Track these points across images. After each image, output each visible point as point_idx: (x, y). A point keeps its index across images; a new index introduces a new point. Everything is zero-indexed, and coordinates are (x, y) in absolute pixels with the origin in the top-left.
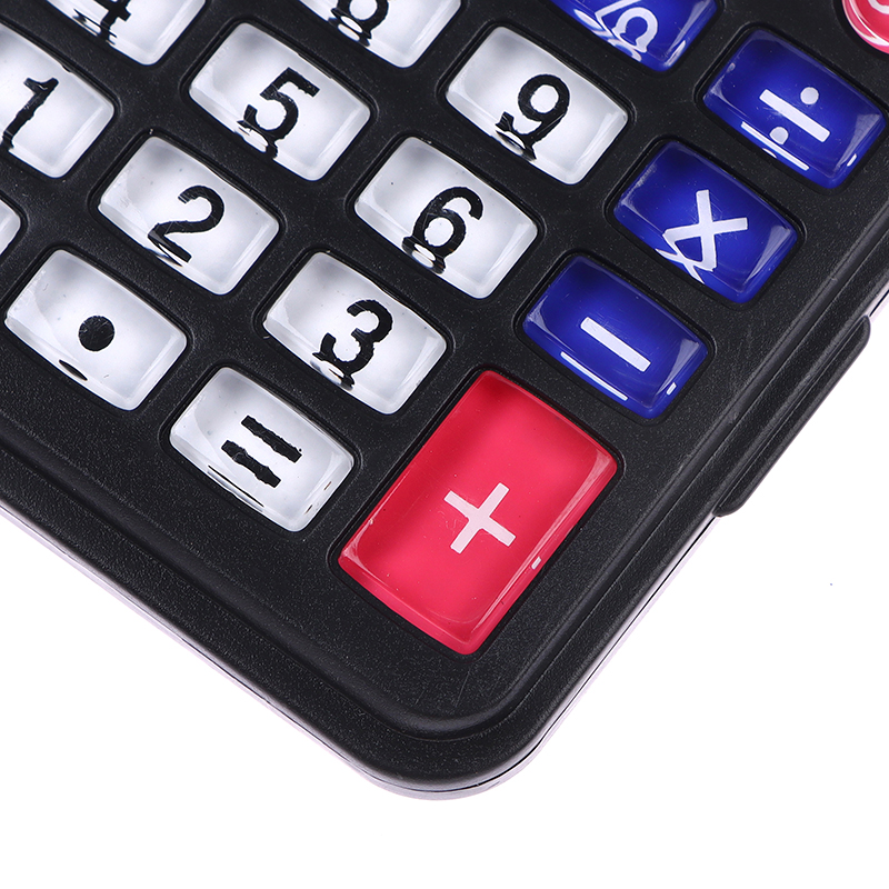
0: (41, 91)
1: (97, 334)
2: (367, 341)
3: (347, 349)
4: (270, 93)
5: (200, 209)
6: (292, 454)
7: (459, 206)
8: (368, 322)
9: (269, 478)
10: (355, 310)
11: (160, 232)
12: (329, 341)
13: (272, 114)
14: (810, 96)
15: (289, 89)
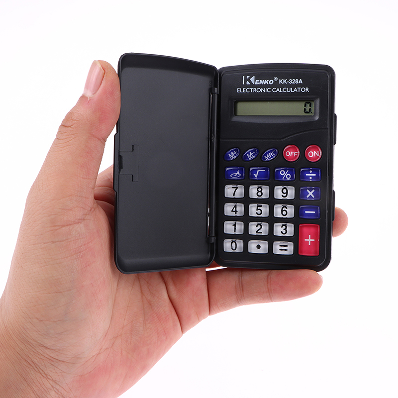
0: (235, 225)
1: (259, 247)
2: (285, 229)
3: (284, 232)
4: (257, 210)
5: (259, 227)
6: (287, 246)
7: (284, 209)
8: (284, 227)
9: (286, 250)
10: (282, 227)
11: (257, 232)
12: (282, 232)
13: (259, 212)
14: (311, 172)
15: (259, 208)
